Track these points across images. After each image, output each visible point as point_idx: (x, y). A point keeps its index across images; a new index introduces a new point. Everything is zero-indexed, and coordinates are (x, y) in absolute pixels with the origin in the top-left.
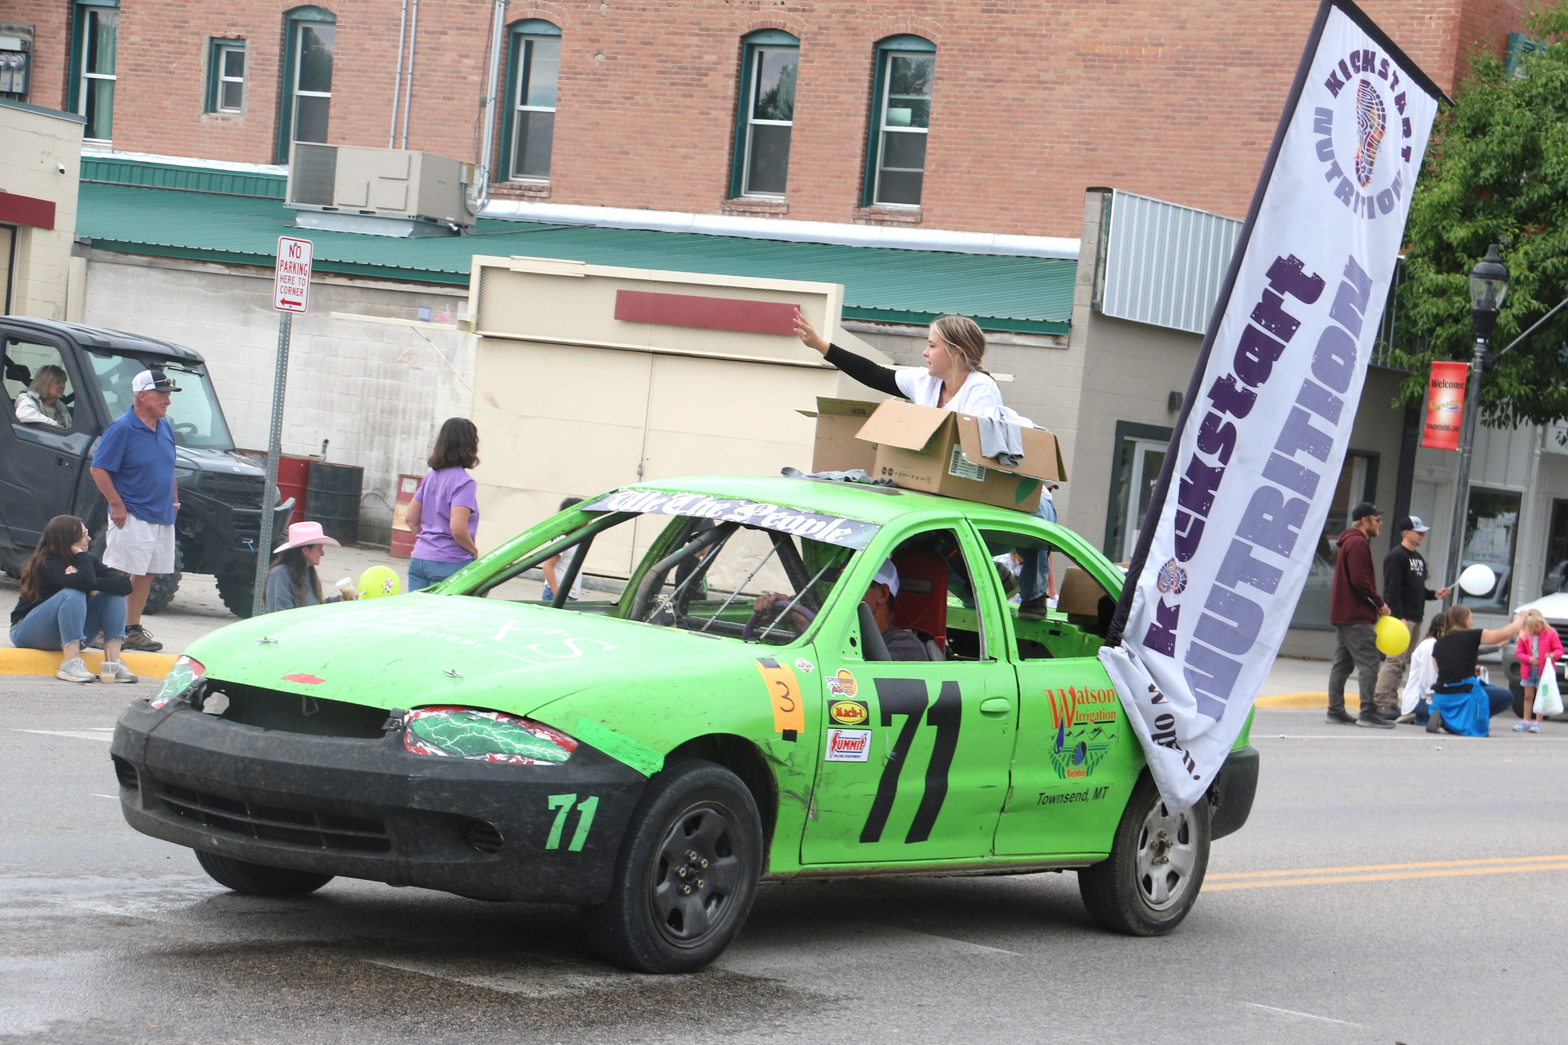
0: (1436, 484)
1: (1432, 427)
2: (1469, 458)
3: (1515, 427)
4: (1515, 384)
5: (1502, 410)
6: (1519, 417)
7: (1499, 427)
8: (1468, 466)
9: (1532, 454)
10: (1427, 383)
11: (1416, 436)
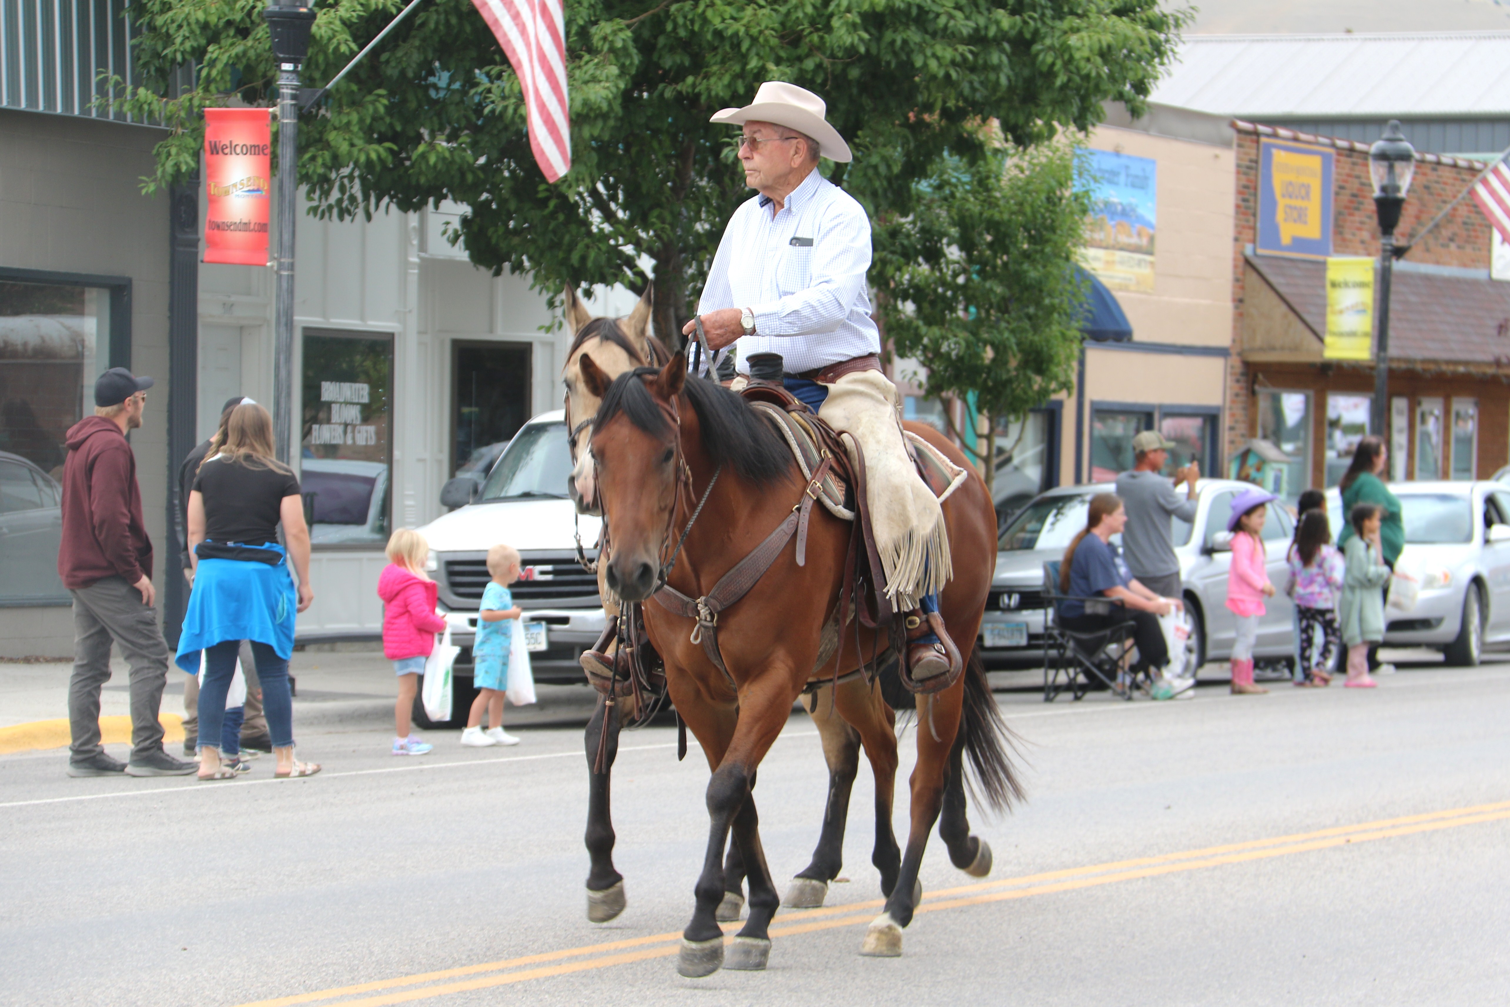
0: (242, 328)
1: (218, 227)
2: (292, 277)
3: (369, 217)
4: (359, 143)
5: (342, 189)
6: (373, 200)
7: (341, 218)
8: (291, 292)
9: (405, 264)
10: (202, 147)
11: (195, 244)
